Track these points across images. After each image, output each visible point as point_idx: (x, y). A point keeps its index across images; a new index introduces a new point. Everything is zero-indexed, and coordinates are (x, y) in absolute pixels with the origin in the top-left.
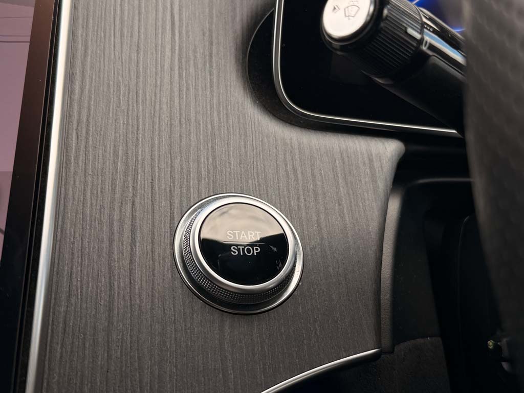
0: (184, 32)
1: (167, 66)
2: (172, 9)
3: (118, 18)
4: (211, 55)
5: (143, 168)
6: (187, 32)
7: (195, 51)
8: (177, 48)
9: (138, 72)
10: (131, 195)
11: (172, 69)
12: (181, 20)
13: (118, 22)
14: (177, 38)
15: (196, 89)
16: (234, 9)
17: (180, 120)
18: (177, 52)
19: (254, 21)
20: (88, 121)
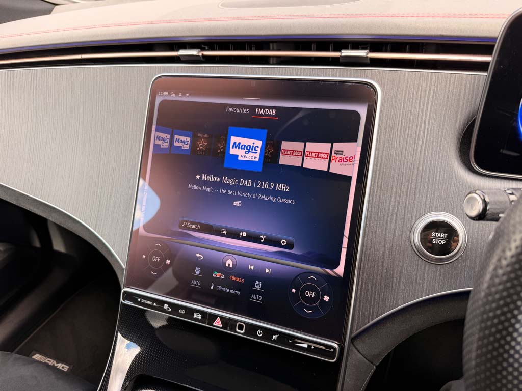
1: (419, 150)
4: (441, 142)
5: (402, 199)
6: (431, 131)
7: (433, 141)
8: (425, 140)
9: (405, 154)
10: (396, 211)
11: (421, 152)
12: (429, 123)
13: (399, 129)
14: (425, 135)
15: (431, 161)
17: (421, 177)
18: (424, 142)
19: (467, 121)
20: (382, 179)
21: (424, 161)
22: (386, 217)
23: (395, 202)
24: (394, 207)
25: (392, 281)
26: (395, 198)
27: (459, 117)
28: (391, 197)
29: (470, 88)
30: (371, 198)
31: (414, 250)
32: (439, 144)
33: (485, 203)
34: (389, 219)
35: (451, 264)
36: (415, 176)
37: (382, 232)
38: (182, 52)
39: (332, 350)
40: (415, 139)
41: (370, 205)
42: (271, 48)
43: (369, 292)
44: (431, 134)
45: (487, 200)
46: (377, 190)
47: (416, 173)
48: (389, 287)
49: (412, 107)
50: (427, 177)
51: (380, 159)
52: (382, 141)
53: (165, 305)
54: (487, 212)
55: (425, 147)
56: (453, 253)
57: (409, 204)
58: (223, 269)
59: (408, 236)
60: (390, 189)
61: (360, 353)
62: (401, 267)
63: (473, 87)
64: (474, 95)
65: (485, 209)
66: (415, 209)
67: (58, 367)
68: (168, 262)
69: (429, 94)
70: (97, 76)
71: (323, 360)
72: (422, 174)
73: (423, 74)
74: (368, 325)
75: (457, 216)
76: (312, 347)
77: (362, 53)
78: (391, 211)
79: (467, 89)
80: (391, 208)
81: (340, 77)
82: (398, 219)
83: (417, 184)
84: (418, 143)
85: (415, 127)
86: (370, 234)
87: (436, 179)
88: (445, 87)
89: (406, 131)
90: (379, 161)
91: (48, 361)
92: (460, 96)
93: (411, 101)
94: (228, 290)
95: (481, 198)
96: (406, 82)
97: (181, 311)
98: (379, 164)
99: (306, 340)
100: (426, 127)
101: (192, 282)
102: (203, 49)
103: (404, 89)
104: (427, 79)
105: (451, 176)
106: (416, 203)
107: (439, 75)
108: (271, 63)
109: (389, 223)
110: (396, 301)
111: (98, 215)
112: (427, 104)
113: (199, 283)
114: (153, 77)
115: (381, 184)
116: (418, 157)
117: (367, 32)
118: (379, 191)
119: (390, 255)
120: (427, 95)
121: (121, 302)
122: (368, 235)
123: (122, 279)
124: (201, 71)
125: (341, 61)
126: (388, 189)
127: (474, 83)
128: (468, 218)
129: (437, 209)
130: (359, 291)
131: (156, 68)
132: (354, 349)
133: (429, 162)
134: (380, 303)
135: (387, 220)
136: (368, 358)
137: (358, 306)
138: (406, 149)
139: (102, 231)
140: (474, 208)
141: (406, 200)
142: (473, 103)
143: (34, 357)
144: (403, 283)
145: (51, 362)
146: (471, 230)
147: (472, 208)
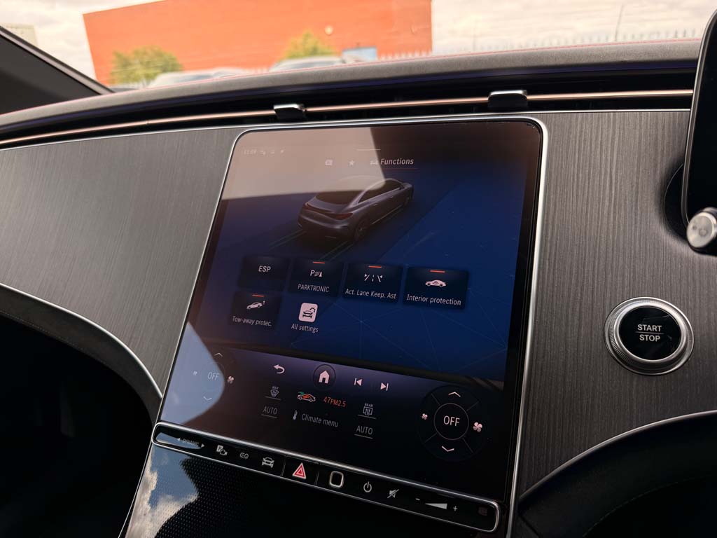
0: (618, 187)
1: (605, 212)
2: (611, 172)
3: (575, 184)
4: (637, 201)
5: (588, 281)
6: (621, 186)
7: (625, 200)
8: (613, 199)
9: (587, 218)
11: (609, 214)
12: (616, 179)
13: (575, 187)
14: (613, 192)
15: (625, 226)
16: (657, 165)
17: (613, 249)
18: (613, 201)
19: (671, 171)
20: (555, 254)
21: (614, 228)
23: (577, 286)
24: (575, 294)
25: (582, 406)
27: (659, 165)
28: (571, 279)
29: (669, 128)
30: (540, 280)
31: (614, 358)
32: (634, 203)
34: (570, 311)
35: (672, 375)
36: (603, 247)
37: (561, 331)
38: (279, 106)
40: (599, 199)
41: (540, 292)
43: (546, 423)
44: (621, 189)
46: (549, 269)
47: (604, 244)
49: (590, 157)
50: (621, 248)
51: (550, 227)
53: (219, 446)
55: (615, 207)
57: (597, 287)
59: (600, 334)
60: (568, 269)
61: (534, 531)
62: (593, 382)
63: (675, 126)
64: (677, 138)
66: (608, 295)
68: (231, 379)
69: (613, 139)
72: (613, 245)
73: (602, 115)
76: (455, 508)
77: (518, 91)
78: (571, 299)
79: (666, 130)
80: (572, 295)
82: (583, 310)
84: (603, 203)
85: (597, 183)
87: (635, 251)
88: (635, 128)
89: (584, 188)
92: (657, 139)
93: (589, 149)
94: (320, 420)
96: (579, 125)
97: (242, 455)
98: (549, 234)
99: (444, 497)
100: (614, 181)
101: (265, 410)
103: (578, 134)
104: (609, 121)
105: (656, 246)
107: (624, 114)
113: (275, 410)
115: (555, 261)
116: (605, 221)
118: (552, 269)
119: (575, 364)
120: (610, 140)
121: (152, 443)
126: (565, 267)
129: (640, 293)
134: (564, 441)
135: (567, 312)
138: (587, 212)
139: (139, 346)
140: (705, 233)
142: (676, 146)
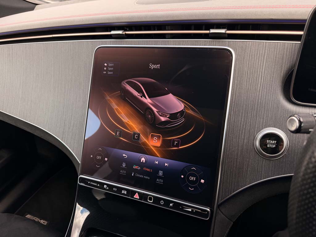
2: (262, 72)
6: (266, 78)
7: (267, 84)
8: (262, 84)
9: (250, 92)
10: (244, 127)
11: (259, 91)
13: (246, 77)
14: (262, 80)
19: (288, 72)
20: (236, 108)
21: (261, 96)
22: (238, 131)
23: (244, 122)
24: (243, 125)
25: (243, 171)
26: (244, 119)
27: (283, 69)
28: (242, 119)
29: (290, 51)
30: (229, 119)
31: (256, 152)
32: (271, 86)
33: (300, 123)
34: (241, 132)
35: (279, 160)
36: (256, 106)
37: (236, 141)
38: (113, 32)
39: (206, 213)
40: (256, 83)
41: (229, 124)
42: (167, 28)
43: (229, 176)
44: (265, 80)
45: (302, 120)
46: (233, 115)
47: (257, 104)
48: (241, 174)
49: (254, 63)
50: (264, 106)
51: (234, 96)
52: (235, 85)
53: (105, 185)
54: (302, 128)
55: (262, 87)
56: (280, 153)
57: (252, 123)
58: (139, 163)
59: (252, 143)
60: (240, 114)
61: (223, 214)
62: (248, 161)
63: (292, 51)
64: (292, 56)
65: (300, 126)
66: (257, 126)
67: (41, 222)
68: (106, 159)
69: (264, 55)
70: (62, 47)
71: (201, 219)
72: (260, 104)
73: (260, 43)
74: (228, 197)
75: (282, 130)
76: (194, 211)
77: (223, 31)
78: (241, 127)
79: (288, 52)
80: (242, 126)
81: (209, 45)
82: (246, 132)
83: (258, 111)
84: (258, 85)
85: (256, 76)
86: (229, 142)
87: (269, 108)
88: (274, 51)
89: (250, 78)
90: (234, 97)
91: (35, 218)
92: (283, 56)
93: (253, 60)
94: (143, 176)
95: (298, 119)
96: (250, 48)
97: (114, 189)
98: (234, 99)
99: (190, 207)
100: (263, 75)
101: (121, 171)
102: (126, 30)
103: (249, 52)
104: (263, 46)
105: (278, 106)
106: (257, 123)
107: (270, 43)
108: (167, 37)
109: (240, 135)
110: (245, 183)
111: (64, 131)
112: (263, 62)
113: (125, 172)
114: (96, 48)
115: (235, 111)
116: (258, 94)
117: (226, 18)
118: (234, 115)
119: (241, 154)
120: (263, 56)
121: (78, 184)
122: (227, 142)
123: (79, 170)
124: (124, 44)
125: (210, 36)
126: (239, 114)
127: (292, 48)
128: (289, 131)
129: (269, 126)
130: (222, 176)
131: (97, 42)
132: (220, 212)
133: (265, 97)
134: (235, 184)
135: (239, 133)
136: (228, 217)
137: (222, 185)
138: (250, 89)
139: (66, 141)
140: (293, 126)
141: (251, 120)
142: (292, 60)
143: (27, 216)
144: (249, 171)
145: (37, 219)
146: (291, 139)
147: (292, 126)
